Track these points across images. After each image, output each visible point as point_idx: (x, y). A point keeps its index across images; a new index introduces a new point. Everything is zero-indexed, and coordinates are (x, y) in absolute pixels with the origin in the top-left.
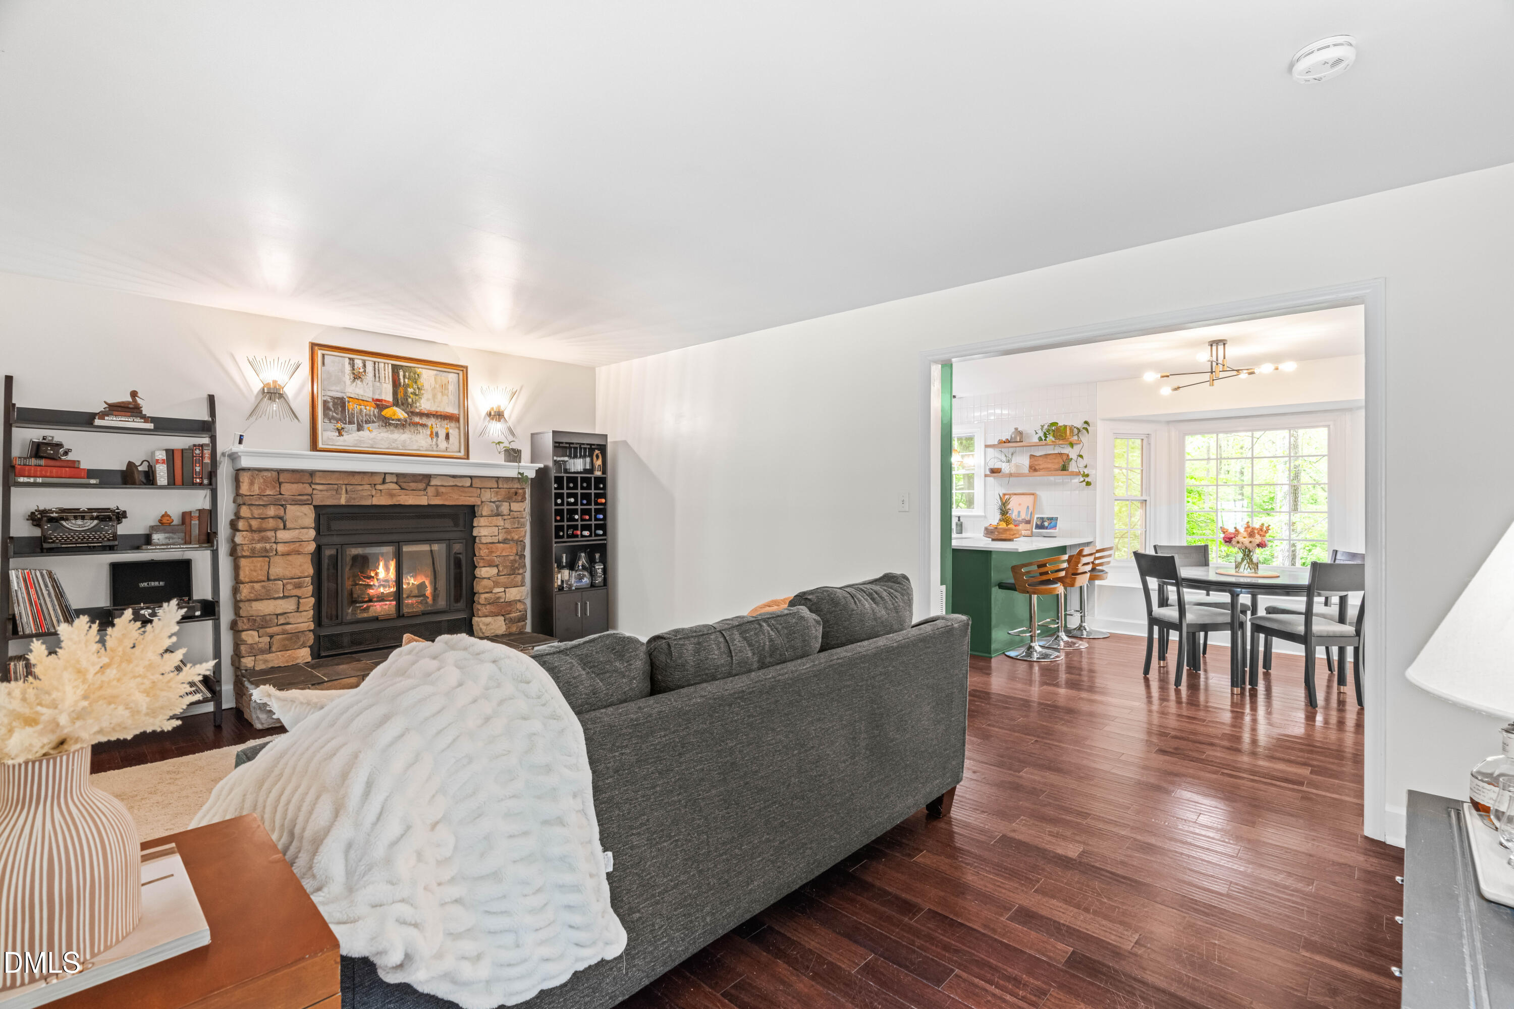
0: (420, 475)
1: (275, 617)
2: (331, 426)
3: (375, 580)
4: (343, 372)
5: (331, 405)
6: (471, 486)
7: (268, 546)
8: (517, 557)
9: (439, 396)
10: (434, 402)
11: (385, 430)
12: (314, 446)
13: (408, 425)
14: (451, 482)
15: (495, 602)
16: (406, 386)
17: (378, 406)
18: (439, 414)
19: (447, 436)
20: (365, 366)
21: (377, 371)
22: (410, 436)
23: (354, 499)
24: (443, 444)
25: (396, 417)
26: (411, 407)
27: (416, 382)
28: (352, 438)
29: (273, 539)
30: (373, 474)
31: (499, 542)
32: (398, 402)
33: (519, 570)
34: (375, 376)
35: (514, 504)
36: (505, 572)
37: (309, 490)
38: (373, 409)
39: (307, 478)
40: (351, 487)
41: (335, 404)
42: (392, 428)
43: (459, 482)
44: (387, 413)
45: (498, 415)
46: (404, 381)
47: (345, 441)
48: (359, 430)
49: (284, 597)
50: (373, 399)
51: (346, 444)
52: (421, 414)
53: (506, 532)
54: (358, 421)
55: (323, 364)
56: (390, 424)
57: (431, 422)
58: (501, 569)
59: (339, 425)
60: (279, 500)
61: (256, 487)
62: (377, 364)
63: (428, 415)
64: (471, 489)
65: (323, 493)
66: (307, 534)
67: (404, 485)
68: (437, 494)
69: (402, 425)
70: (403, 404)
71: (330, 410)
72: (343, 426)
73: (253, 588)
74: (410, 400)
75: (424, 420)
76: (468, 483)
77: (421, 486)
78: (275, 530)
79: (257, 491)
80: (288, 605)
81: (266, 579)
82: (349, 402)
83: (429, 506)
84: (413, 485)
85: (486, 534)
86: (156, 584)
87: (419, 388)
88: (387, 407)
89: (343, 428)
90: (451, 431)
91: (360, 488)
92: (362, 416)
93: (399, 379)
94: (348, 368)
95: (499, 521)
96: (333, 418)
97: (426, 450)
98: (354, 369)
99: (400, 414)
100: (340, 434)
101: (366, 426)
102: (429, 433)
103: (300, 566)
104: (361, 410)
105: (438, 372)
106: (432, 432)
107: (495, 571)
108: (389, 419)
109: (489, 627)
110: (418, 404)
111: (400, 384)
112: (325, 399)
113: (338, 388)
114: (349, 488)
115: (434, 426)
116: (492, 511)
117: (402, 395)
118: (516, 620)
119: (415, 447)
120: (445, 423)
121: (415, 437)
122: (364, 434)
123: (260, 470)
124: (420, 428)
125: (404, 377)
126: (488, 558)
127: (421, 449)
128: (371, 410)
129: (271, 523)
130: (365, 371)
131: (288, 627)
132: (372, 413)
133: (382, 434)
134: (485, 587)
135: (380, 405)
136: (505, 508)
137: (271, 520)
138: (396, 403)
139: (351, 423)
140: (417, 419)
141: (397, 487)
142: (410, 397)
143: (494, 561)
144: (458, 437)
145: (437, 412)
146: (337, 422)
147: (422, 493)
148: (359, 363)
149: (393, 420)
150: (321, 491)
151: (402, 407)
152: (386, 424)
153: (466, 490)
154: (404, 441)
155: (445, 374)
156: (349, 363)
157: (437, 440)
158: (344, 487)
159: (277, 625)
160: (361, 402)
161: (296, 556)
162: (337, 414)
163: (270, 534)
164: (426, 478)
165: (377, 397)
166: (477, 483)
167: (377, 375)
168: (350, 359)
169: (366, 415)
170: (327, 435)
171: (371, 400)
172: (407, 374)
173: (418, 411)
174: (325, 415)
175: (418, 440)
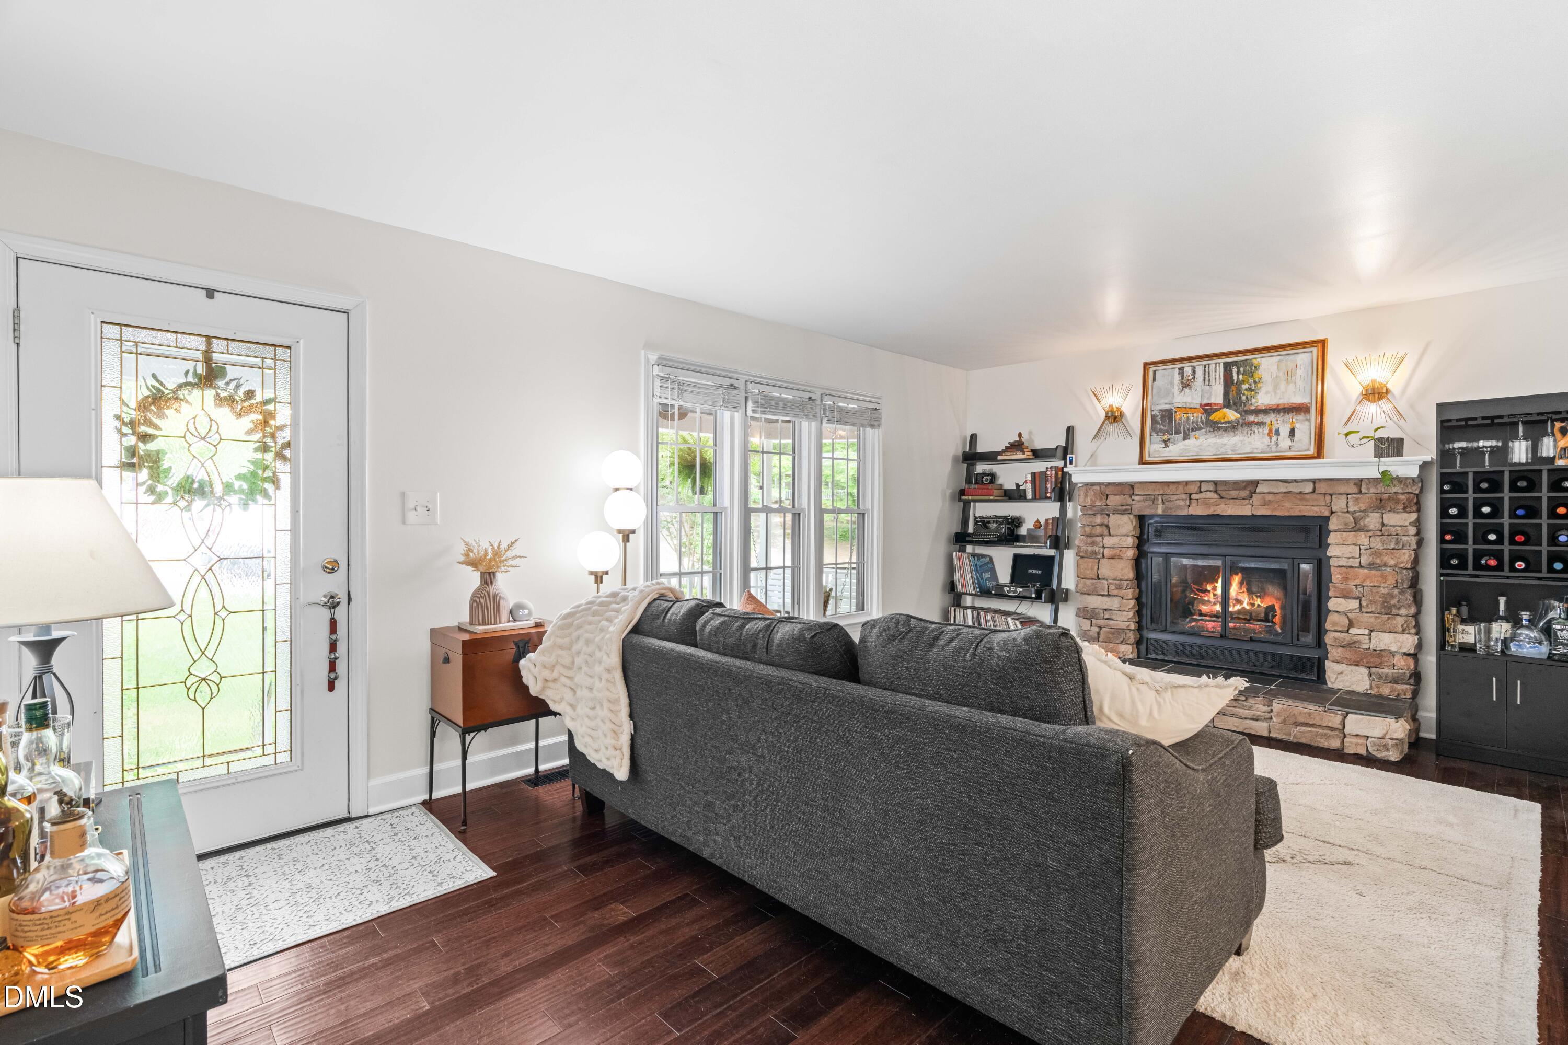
0: (1243, 481)
1: (1102, 611)
2: (1158, 439)
3: (1212, 595)
4: (1172, 383)
5: (1159, 419)
6: (1314, 491)
7: (1097, 549)
8: (1396, 591)
9: (1283, 385)
10: (1275, 394)
11: (1213, 435)
12: (1142, 462)
13: (1239, 426)
14: (1283, 488)
15: (1351, 645)
16: (1239, 383)
17: (1206, 411)
18: (1281, 407)
19: (1292, 433)
20: (1194, 372)
21: (1207, 374)
22: (1242, 438)
23: (1171, 509)
24: (1284, 442)
25: (1226, 419)
26: (1245, 406)
27: (1252, 376)
28: (1178, 448)
29: (1101, 545)
30: (1187, 483)
31: (1361, 566)
32: (1229, 403)
33: (1398, 609)
34: (1204, 380)
35: (1391, 515)
36: (1372, 609)
37: (1129, 501)
38: (1200, 415)
39: (1127, 490)
40: (1167, 497)
41: (1163, 417)
42: (1220, 432)
43: (1294, 488)
44: (1215, 417)
45: (1375, 393)
46: (1238, 378)
47: (1170, 451)
48: (1184, 439)
49: (1109, 595)
50: (1201, 405)
51: (1170, 455)
52: (1258, 412)
53: (1371, 555)
54: (1184, 430)
55: (1154, 380)
56: (1219, 428)
57: (1267, 419)
58: (1364, 603)
59: (1165, 437)
60: (1104, 510)
61: (1089, 499)
62: (1207, 366)
63: (1266, 411)
64: (1314, 496)
65: (1140, 503)
66: (1126, 541)
67: (1223, 494)
68: (1265, 504)
69: (1233, 427)
70: (1235, 404)
71: (1158, 423)
72: (1169, 437)
73: (1085, 584)
74: (1244, 398)
75: (1261, 418)
76: (1309, 488)
77: (1245, 493)
78: (1102, 535)
79: (1089, 504)
80: (1114, 603)
81: (1096, 577)
82: (1176, 412)
83: (1253, 516)
84: (1234, 493)
85: (1339, 554)
86: (1036, 572)
87: (1255, 382)
88: (1217, 410)
89: (1169, 439)
90: (1297, 426)
91: (1174, 497)
92: (1189, 425)
93: (1232, 377)
94: (1177, 378)
95: (1363, 538)
96: (1161, 430)
97: (1261, 453)
98: (1183, 378)
99: (1231, 415)
100: (1166, 446)
101: (1192, 434)
102: (1266, 431)
103: (1122, 569)
104: (1188, 418)
105: (1282, 358)
106: (1270, 431)
107: (1355, 604)
108: (1217, 423)
109: (1341, 677)
110: (1254, 401)
111: (1233, 382)
112: (1153, 413)
113: (1167, 401)
114: (1164, 498)
115: (1274, 422)
116: (1346, 524)
117: (1235, 394)
118: (1390, 679)
119: (1248, 450)
120: (1289, 417)
121: (1247, 439)
122: (1191, 442)
123: (1092, 484)
124: (1255, 428)
125: (1238, 373)
126: (1342, 586)
127: (1255, 451)
128: (1198, 416)
129: (1098, 530)
130: (1194, 378)
131: (1111, 622)
132: (1199, 420)
133: (1209, 440)
134: (1335, 624)
135: (1208, 409)
136: (1373, 520)
137: (1098, 527)
138: (1227, 404)
139: (1177, 433)
140: (1251, 418)
141: (1216, 496)
142: (1244, 394)
143: (1351, 591)
144: (1308, 432)
145: (1278, 405)
146: (1164, 434)
147: (1247, 501)
148: (1188, 371)
149: (1222, 423)
150: (1139, 501)
151: (1234, 407)
152: (1214, 428)
153: (1308, 497)
154: (1235, 445)
155: (1292, 357)
156: (1179, 374)
157: (1277, 439)
158: (1160, 497)
159: (1103, 619)
160: (1189, 410)
161: (1118, 560)
162: (1164, 426)
163: (1099, 539)
164: (1252, 485)
165: (1206, 401)
166: (1321, 488)
167: (1207, 378)
168: (1180, 369)
169: (1193, 422)
170: (1155, 449)
171: (1198, 406)
172: (1242, 369)
173: (1253, 408)
174: (1152, 428)
175: (1256, 441)
